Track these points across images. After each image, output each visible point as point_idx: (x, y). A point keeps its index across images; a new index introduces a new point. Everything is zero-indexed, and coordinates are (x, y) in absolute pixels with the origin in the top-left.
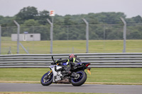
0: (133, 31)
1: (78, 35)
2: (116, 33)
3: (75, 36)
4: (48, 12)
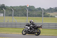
3: (15, 15)
4: (4, 5)
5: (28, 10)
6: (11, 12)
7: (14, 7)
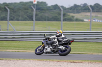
0: (53, 15)
1: (14, 17)
2: (41, 17)
5: (34, 9)
6: (4, 13)
7: (9, 3)
